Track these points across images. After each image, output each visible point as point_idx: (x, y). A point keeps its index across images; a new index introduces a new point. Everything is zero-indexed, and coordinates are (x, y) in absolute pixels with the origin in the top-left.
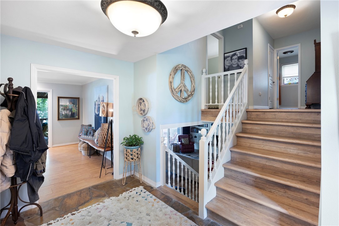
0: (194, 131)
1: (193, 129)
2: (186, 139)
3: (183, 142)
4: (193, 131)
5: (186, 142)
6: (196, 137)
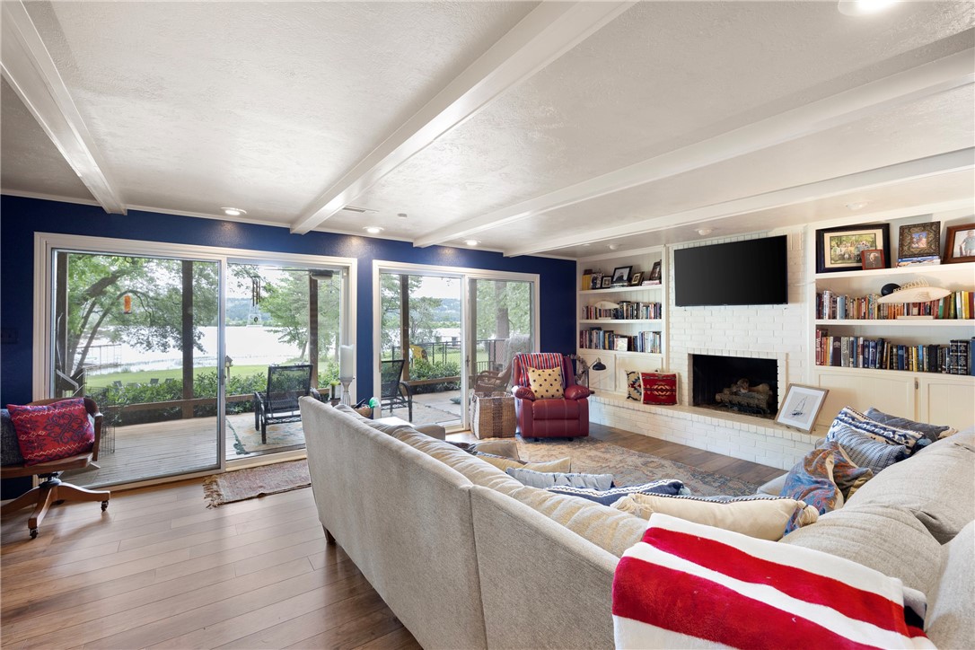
0: (595, 340)
1: (591, 334)
2: (549, 371)
3: (534, 387)
4: (591, 341)
5: (546, 385)
6: (600, 367)
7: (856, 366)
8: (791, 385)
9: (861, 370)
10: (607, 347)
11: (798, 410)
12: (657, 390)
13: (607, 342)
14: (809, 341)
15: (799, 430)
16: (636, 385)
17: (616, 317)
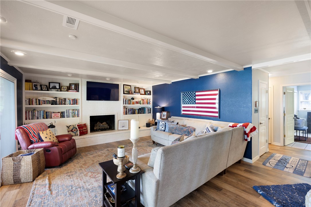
7: (129, 114)
8: (119, 120)
9: (130, 115)
10: (45, 118)
11: (123, 125)
12: (84, 130)
13: (45, 116)
14: (122, 110)
15: (125, 130)
16: (73, 130)
17: (52, 104)
